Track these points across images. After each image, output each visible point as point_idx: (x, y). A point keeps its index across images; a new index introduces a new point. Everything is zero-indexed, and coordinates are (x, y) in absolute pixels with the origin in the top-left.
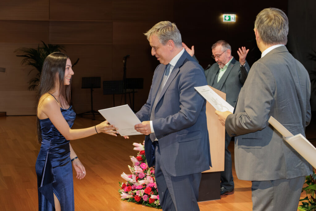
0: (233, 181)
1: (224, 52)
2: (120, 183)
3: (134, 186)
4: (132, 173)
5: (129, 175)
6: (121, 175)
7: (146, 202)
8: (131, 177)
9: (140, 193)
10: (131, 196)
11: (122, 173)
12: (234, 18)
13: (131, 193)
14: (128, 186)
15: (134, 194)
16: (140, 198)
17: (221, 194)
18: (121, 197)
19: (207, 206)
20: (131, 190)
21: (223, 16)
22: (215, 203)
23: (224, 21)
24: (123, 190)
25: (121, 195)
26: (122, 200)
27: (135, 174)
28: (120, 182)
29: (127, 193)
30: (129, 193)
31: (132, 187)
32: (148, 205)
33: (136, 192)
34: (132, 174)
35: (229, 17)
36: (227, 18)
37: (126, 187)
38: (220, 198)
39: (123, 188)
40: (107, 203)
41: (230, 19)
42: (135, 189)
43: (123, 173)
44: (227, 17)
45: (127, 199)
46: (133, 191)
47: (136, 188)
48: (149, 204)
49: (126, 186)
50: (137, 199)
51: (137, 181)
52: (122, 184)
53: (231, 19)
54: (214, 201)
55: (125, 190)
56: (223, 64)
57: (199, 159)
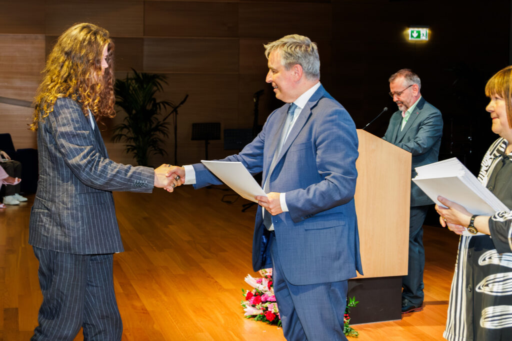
0: (422, 290)
1: (407, 89)
2: (243, 291)
3: (264, 297)
4: (262, 275)
5: (258, 279)
6: (245, 278)
8: (260, 282)
9: (274, 308)
10: (261, 311)
11: (246, 275)
12: (426, 34)
14: (256, 295)
15: (265, 309)
16: (275, 316)
17: (403, 311)
18: (244, 312)
19: (379, 330)
20: (261, 303)
21: (409, 31)
22: (393, 326)
23: (410, 38)
24: (248, 302)
25: (245, 310)
26: (246, 317)
27: (266, 277)
28: (243, 288)
29: (254, 306)
30: (256, 307)
31: (263, 298)
33: (268, 306)
34: (261, 277)
35: (419, 33)
36: (415, 35)
37: (253, 297)
38: (400, 318)
39: (248, 298)
40: (223, 322)
41: (419, 36)
42: (266, 302)
43: (249, 275)
44: (415, 32)
45: (254, 316)
46: (263, 305)
47: (268, 300)
49: (252, 295)
50: (269, 317)
51: (269, 288)
52: (247, 293)
53: (421, 35)
54: (391, 322)
55: (251, 302)
56: (405, 105)
57: (339, 258)
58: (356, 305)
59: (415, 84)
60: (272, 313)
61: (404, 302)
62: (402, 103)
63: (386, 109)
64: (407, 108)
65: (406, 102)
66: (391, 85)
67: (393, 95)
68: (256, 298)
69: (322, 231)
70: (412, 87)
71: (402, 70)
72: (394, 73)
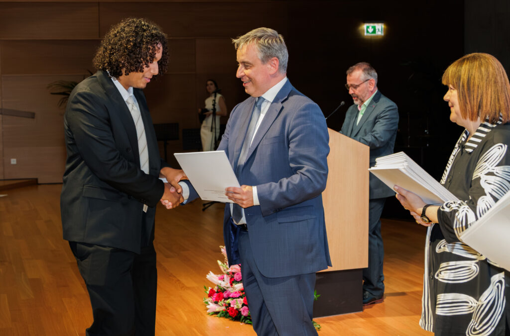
0: (382, 282)
1: (364, 82)
2: (205, 288)
3: (227, 293)
5: (219, 276)
6: (207, 275)
7: (246, 318)
8: (222, 279)
9: (238, 304)
10: (224, 308)
11: (207, 273)
12: (382, 29)
13: (223, 304)
14: (218, 292)
15: (227, 305)
16: (237, 312)
17: (364, 303)
18: (207, 309)
19: (341, 322)
20: (223, 300)
21: (365, 26)
22: (354, 318)
23: (365, 34)
24: (210, 299)
25: (208, 307)
26: (209, 314)
27: (228, 274)
28: (205, 285)
29: (216, 303)
30: (219, 303)
31: (225, 295)
32: (250, 322)
33: (230, 302)
34: (223, 273)
35: (374, 28)
36: (371, 30)
37: (216, 294)
38: (362, 310)
39: (210, 295)
40: (186, 319)
41: (374, 31)
42: (228, 298)
43: (210, 272)
44: (370, 27)
45: (217, 313)
46: (225, 301)
47: (231, 296)
48: (250, 320)
49: (214, 292)
50: (232, 313)
51: (231, 285)
52: (209, 290)
53: (377, 31)
54: (353, 314)
55: (214, 299)
56: (361, 100)
57: (312, 251)
58: (318, 298)
59: (372, 79)
60: (235, 309)
61: (365, 294)
62: (357, 97)
63: (343, 103)
64: (362, 102)
65: (362, 95)
66: (348, 78)
67: (349, 88)
68: (219, 294)
69: (294, 224)
70: (368, 81)
71: (360, 63)
72: (352, 66)
